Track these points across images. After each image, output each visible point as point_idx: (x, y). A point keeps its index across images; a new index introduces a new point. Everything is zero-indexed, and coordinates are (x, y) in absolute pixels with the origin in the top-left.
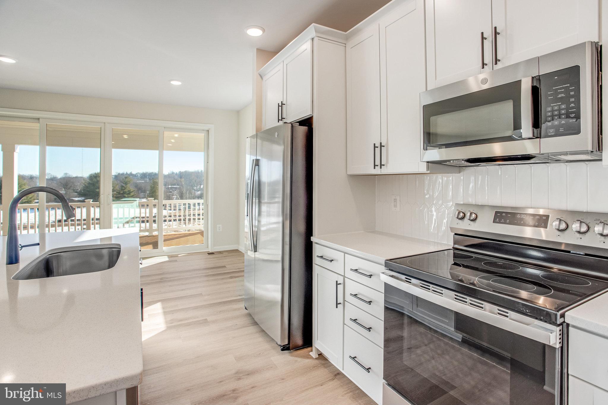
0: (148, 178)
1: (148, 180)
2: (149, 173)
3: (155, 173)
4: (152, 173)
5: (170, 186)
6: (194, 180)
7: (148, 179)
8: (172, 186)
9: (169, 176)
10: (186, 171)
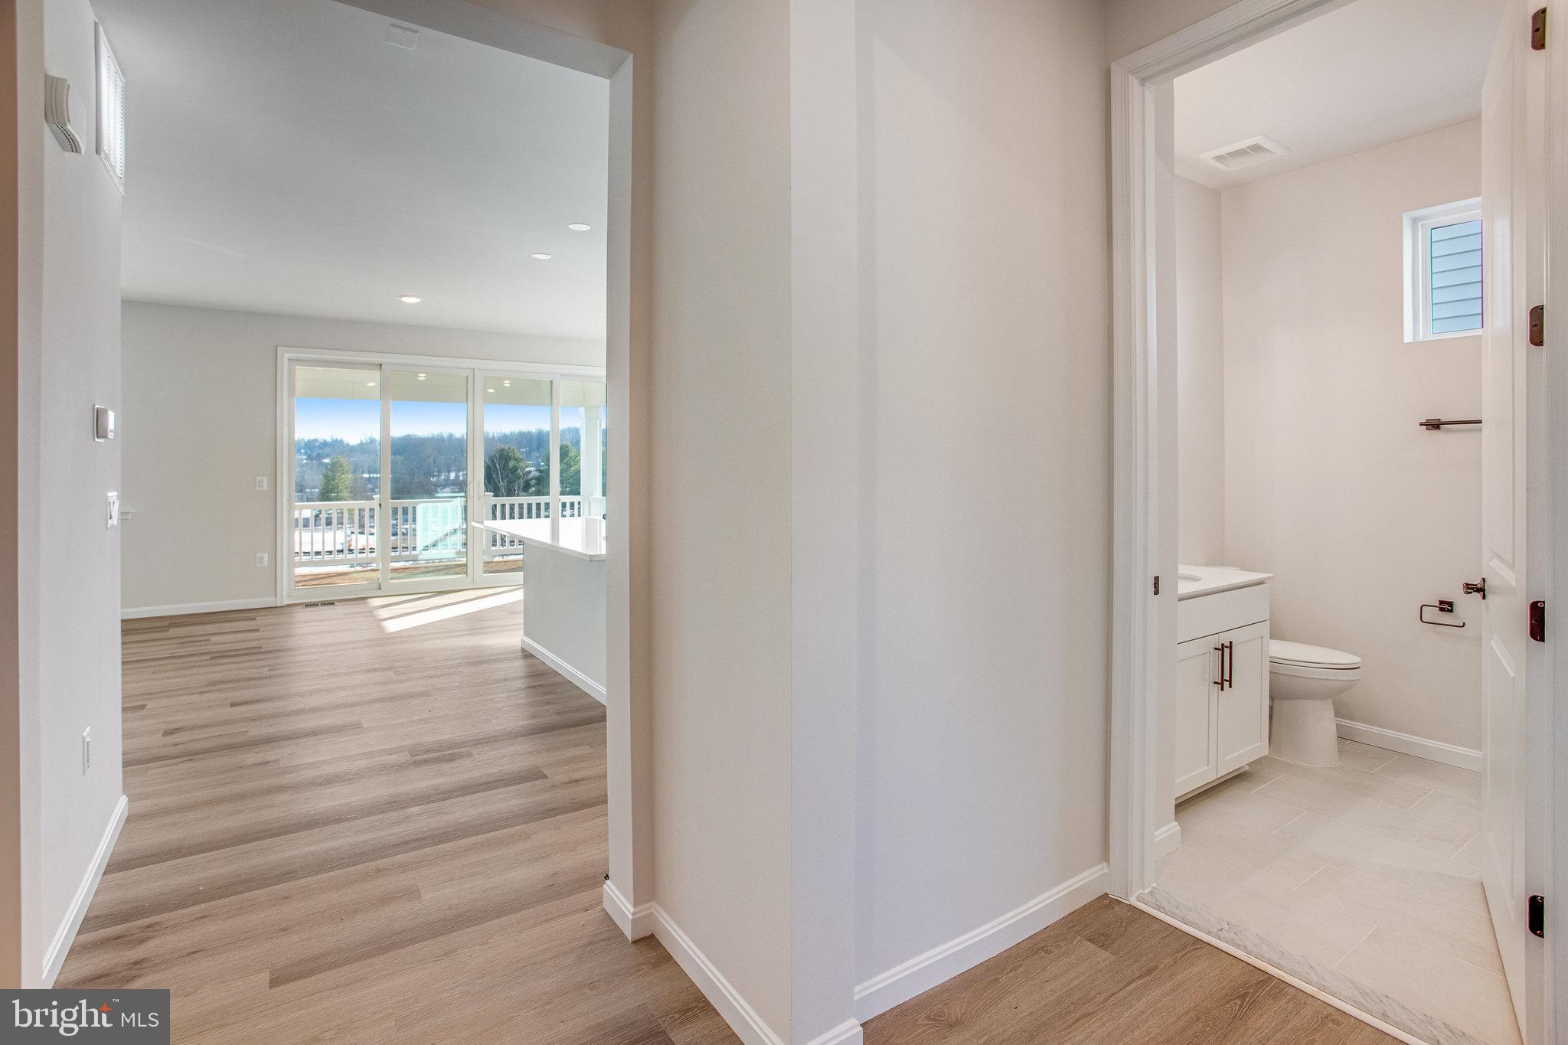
0: (306, 453)
1: (306, 459)
2: (306, 440)
3: (325, 441)
4: (315, 440)
5: (366, 475)
6: (431, 459)
7: (305, 457)
8: (371, 475)
9: (362, 449)
10: (408, 436)
